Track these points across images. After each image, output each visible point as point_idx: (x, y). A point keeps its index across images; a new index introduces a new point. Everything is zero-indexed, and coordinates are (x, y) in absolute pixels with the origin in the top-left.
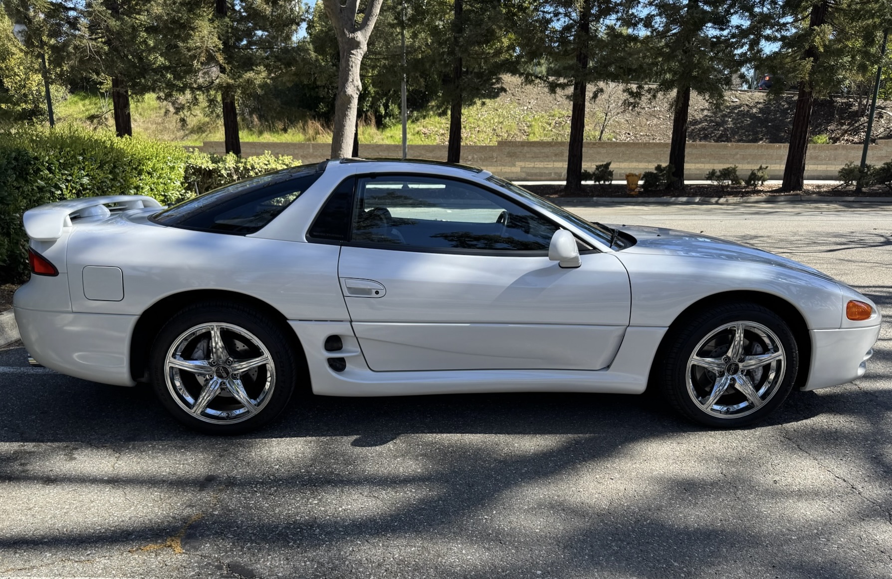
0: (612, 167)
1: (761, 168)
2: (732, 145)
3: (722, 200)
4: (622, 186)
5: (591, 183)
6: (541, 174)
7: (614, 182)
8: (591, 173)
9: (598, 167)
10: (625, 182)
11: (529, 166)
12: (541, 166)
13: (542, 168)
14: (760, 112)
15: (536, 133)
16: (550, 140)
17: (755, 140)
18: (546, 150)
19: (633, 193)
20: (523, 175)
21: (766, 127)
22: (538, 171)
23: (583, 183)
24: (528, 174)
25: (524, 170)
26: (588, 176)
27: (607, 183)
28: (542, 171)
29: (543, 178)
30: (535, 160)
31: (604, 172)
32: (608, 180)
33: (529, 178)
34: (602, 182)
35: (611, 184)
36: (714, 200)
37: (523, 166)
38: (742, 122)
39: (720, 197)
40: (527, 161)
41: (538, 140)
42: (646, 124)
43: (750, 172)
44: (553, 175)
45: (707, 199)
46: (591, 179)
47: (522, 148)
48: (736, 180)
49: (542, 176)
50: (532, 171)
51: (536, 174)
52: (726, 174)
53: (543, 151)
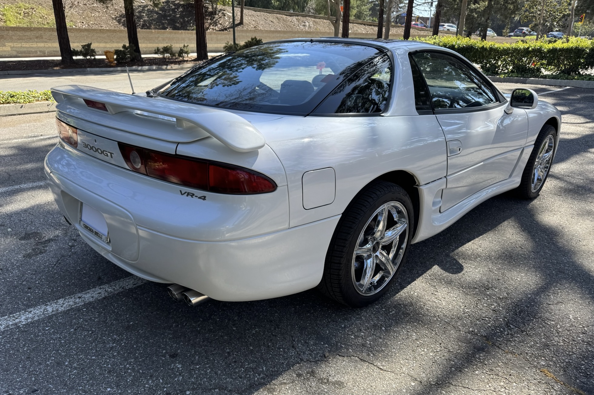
0: (92, 47)
1: (184, 46)
2: (155, 32)
3: (169, 67)
4: (103, 60)
5: (81, 57)
6: (29, 52)
7: (97, 57)
8: (79, 50)
9: (83, 47)
10: (104, 57)
11: (17, 46)
12: (27, 46)
13: (28, 47)
14: (160, 11)
15: (11, 21)
16: (25, 26)
17: (165, 28)
18: (28, 33)
19: (112, 64)
20: (15, 53)
21: (167, 20)
22: (25, 50)
23: (74, 58)
24: (18, 52)
25: (14, 49)
26: (77, 53)
27: (93, 58)
28: (29, 50)
29: (31, 55)
30: (21, 41)
31: (88, 50)
32: (93, 56)
33: (20, 55)
34: (88, 57)
35: (95, 58)
36: (164, 67)
37: (12, 46)
38: (152, 16)
39: (167, 65)
40: (15, 42)
41: (15, 26)
42: (91, 16)
43: (179, 49)
44: (39, 53)
45: (160, 67)
46: (79, 55)
47: (7, 32)
48: (173, 54)
49: (30, 54)
50: (21, 50)
51: (24, 52)
52: (166, 50)
53: (26, 34)
